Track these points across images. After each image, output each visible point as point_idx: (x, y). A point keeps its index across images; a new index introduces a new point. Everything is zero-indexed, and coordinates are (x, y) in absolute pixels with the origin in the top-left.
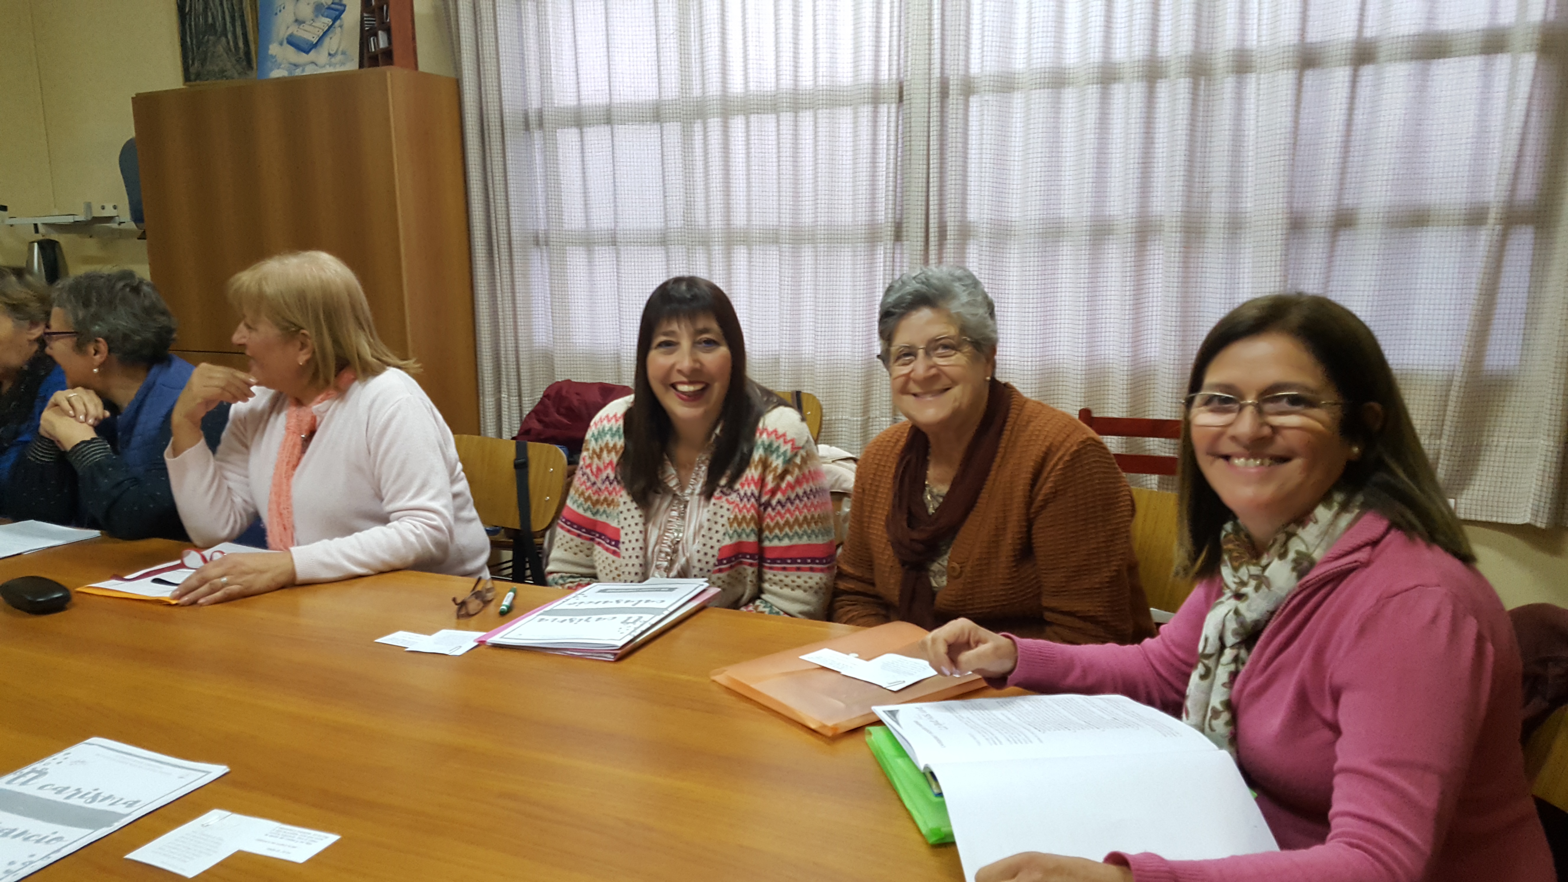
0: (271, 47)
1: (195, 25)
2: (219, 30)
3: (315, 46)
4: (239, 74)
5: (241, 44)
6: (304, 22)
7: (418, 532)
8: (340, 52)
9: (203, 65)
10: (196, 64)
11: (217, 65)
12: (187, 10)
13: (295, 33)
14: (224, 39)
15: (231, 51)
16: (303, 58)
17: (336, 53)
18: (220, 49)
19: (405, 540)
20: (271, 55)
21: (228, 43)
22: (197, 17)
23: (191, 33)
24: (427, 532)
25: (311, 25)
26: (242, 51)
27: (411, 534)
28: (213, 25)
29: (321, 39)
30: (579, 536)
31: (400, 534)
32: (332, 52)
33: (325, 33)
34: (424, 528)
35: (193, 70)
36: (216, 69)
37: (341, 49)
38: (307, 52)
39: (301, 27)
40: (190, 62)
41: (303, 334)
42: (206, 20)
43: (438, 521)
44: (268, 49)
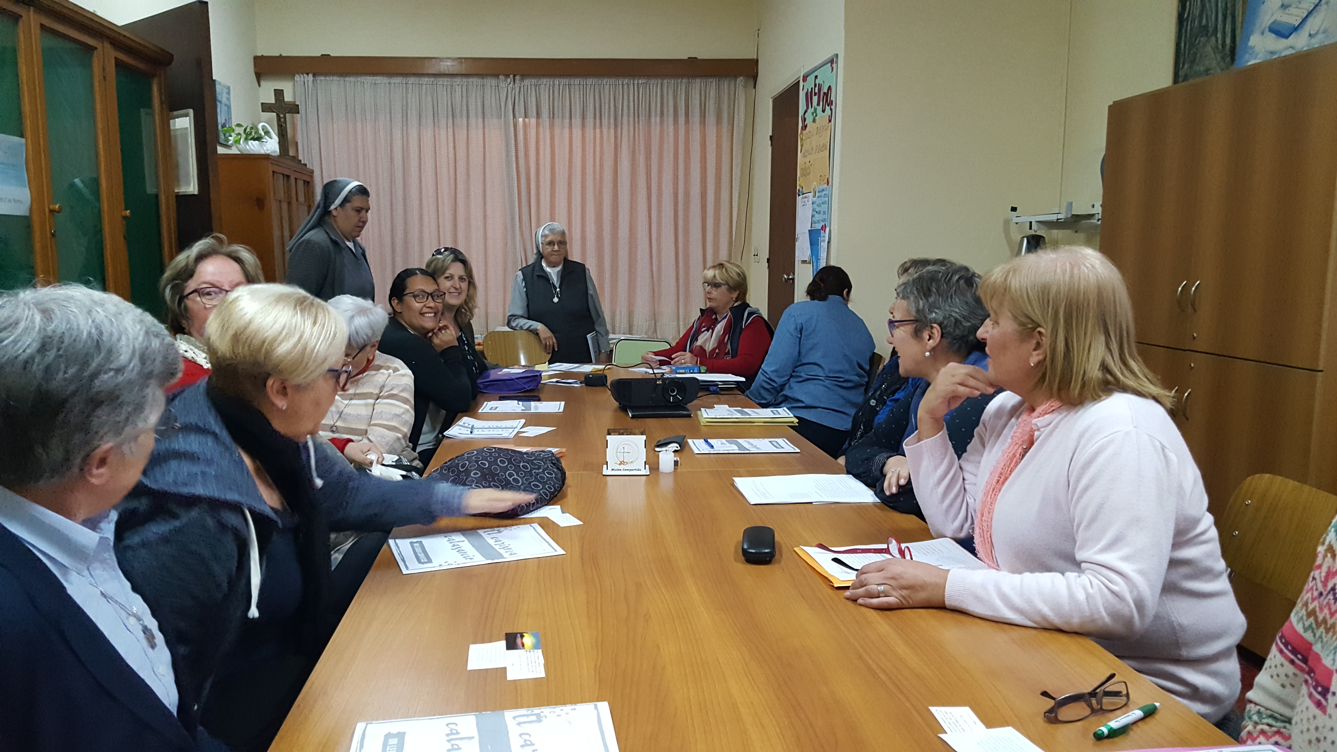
0: (1252, 38)
1: (1191, 30)
2: (1211, 30)
3: (1296, 29)
4: (1222, 70)
5: (1228, 41)
6: (1289, 6)
7: (1091, 591)
8: (1321, 31)
9: (1191, 67)
10: (1186, 66)
11: (1203, 66)
12: (1186, 16)
13: (1279, 19)
14: (1213, 39)
15: (1218, 48)
16: (1284, 43)
17: (1317, 33)
18: (1209, 49)
19: (1072, 596)
20: (1251, 47)
21: (1217, 41)
22: (1193, 21)
23: (1186, 36)
24: (1102, 595)
25: (1297, 7)
26: (1228, 47)
27: (1082, 591)
28: (1207, 26)
29: (1304, 20)
30: (1292, 662)
31: (1069, 587)
32: (1312, 33)
33: (1310, 13)
34: (1100, 590)
35: (1181, 73)
36: (1202, 68)
37: (1323, 28)
38: (1287, 37)
39: (1287, 11)
40: (1181, 65)
41: (1040, 333)
42: (1200, 21)
43: (1121, 586)
44: (1249, 40)
